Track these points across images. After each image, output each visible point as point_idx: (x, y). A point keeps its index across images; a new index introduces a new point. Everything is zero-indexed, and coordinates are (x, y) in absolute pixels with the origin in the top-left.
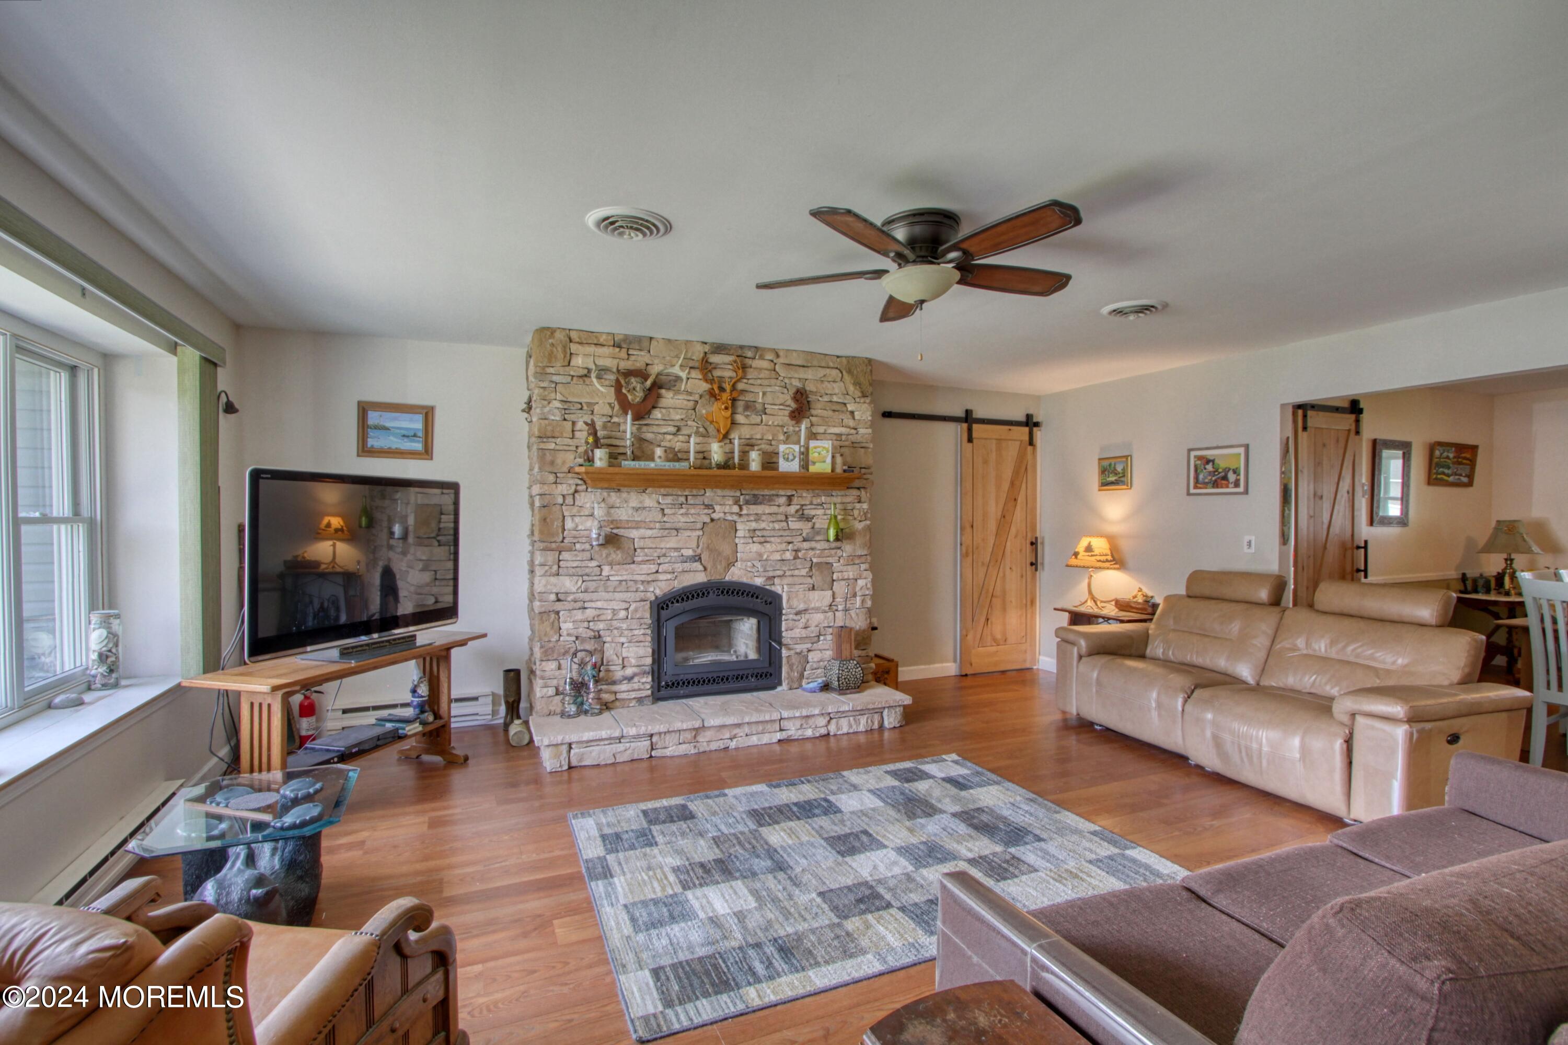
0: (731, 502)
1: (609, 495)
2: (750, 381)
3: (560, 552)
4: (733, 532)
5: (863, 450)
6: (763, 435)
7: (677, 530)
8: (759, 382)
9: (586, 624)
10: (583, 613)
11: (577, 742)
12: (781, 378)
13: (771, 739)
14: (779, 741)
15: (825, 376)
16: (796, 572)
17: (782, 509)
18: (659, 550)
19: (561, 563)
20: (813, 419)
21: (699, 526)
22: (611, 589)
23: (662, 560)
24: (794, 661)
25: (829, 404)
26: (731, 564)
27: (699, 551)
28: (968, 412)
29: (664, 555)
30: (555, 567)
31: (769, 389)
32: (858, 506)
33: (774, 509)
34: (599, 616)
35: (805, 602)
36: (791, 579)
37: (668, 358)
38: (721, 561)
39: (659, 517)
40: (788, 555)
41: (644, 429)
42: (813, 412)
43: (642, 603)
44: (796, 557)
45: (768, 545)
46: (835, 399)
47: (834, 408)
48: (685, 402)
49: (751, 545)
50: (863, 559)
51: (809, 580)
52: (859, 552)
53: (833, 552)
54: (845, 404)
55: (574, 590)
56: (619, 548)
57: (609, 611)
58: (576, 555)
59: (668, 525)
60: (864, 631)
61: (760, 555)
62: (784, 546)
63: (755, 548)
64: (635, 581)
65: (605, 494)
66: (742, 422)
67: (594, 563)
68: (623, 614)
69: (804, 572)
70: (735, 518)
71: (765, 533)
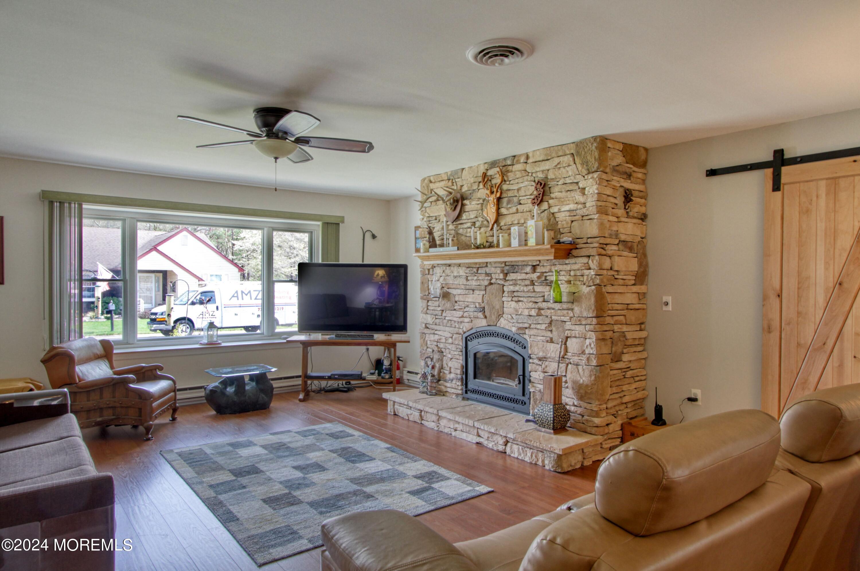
0: (499, 272)
1: (446, 269)
2: (511, 182)
3: (428, 301)
4: (501, 293)
5: (589, 221)
6: (519, 220)
7: (473, 290)
8: (517, 181)
9: (435, 343)
10: (434, 336)
11: (398, 403)
12: (530, 174)
13: (472, 440)
14: (477, 443)
15: (559, 164)
16: (538, 326)
17: (528, 276)
18: (466, 303)
19: (429, 307)
20: (551, 201)
21: (483, 288)
22: (445, 325)
23: (467, 309)
24: (537, 397)
25: (564, 186)
26: (500, 316)
27: (483, 305)
28: (779, 153)
29: (468, 306)
30: (425, 309)
31: (521, 185)
32: (587, 272)
33: (523, 276)
34: (440, 339)
35: (544, 352)
36: (536, 331)
37: (469, 179)
38: (494, 313)
39: (465, 282)
40: (533, 313)
41: (460, 226)
42: (552, 195)
43: (458, 335)
44: (539, 315)
45: (520, 303)
46: (568, 181)
47: (568, 189)
48: (476, 206)
49: (511, 303)
50: (589, 321)
51: (549, 334)
52: (585, 314)
53: (565, 312)
54: (577, 183)
55: (431, 323)
56: (449, 300)
57: (444, 338)
58: (433, 303)
59: (468, 287)
60: (587, 386)
61: (517, 311)
62: (531, 305)
63: (513, 304)
64: (455, 322)
65: (444, 268)
66: (505, 213)
67: (439, 309)
68: (450, 340)
69: (543, 327)
70: (502, 282)
71: (519, 294)
